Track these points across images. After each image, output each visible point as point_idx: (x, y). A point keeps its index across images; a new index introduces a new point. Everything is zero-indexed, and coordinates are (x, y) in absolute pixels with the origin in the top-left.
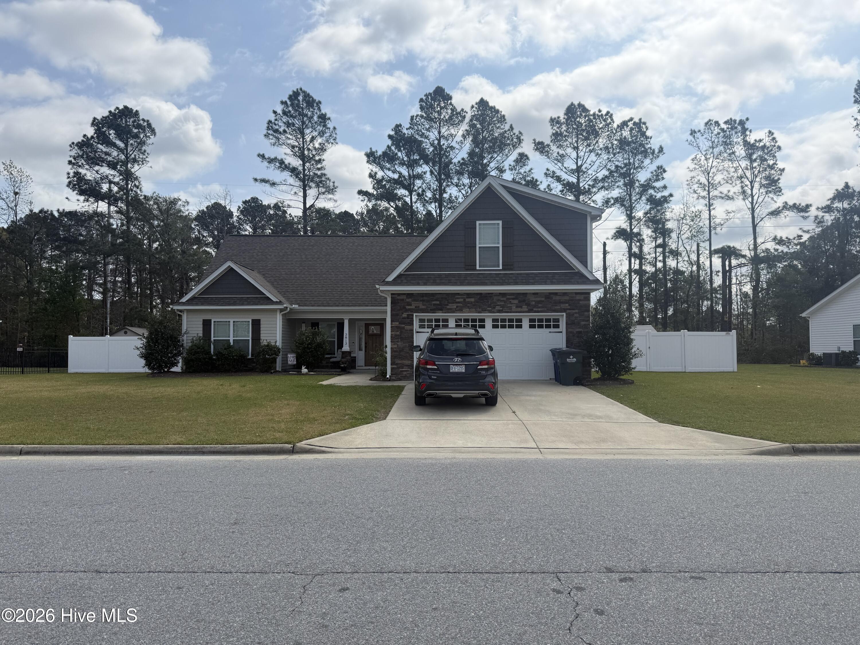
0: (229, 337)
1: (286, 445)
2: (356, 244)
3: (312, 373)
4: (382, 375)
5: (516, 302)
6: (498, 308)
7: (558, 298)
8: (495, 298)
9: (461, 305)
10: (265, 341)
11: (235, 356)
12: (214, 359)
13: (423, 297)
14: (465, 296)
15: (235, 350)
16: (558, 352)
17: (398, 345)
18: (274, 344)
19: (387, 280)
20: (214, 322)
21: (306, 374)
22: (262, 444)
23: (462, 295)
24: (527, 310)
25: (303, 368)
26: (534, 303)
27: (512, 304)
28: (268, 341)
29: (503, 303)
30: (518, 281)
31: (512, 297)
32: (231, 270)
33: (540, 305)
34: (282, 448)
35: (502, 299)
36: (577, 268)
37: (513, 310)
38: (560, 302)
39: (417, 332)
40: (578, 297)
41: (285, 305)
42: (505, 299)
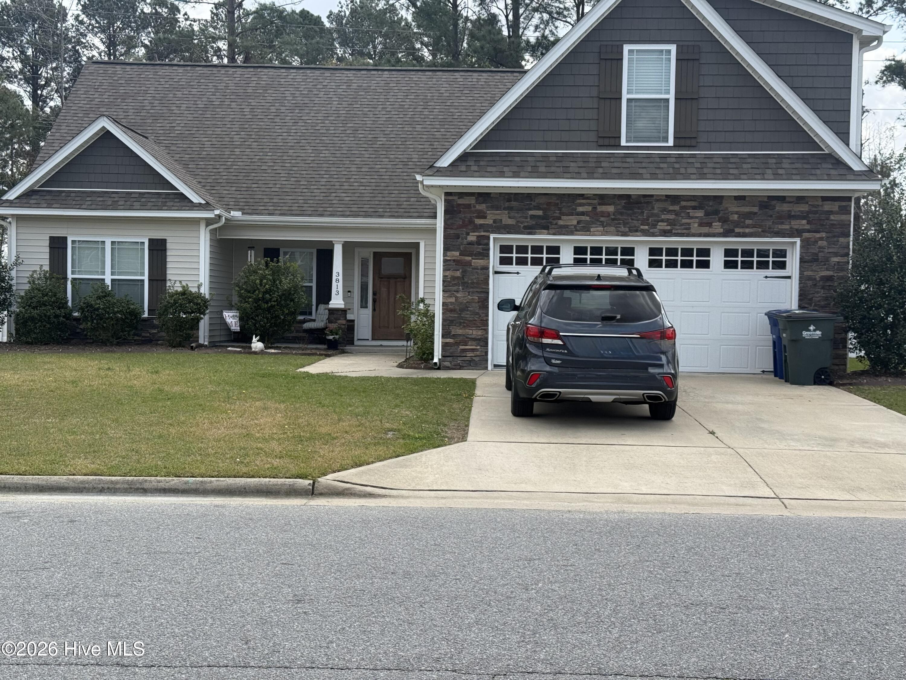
0: (103, 273)
1: (300, 480)
2: (354, 86)
3: (273, 351)
4: (421, 359)
5: (700, 213)
6: (662, 226)
7: (785, 207)
8: (657, 206)
9: (588, 218)
10: (178, 284)
11: (118, 312)
12: (76, 319)
13: (509, 200)
14: (596, 201)
15: (118, 301)
16: (785, 317)
17: (456, 297)
18: (197, 290)
19: (438, 164)
20: (73, 242)
21: (261, 353)
22: (253, 477)
23: (588, 198)
24: (721, 230)
25: (254, 339)
26: (736, 217)
27: (692, 218)
28: (184, 284)
29: (672, 217)
30: (705, 171)
31: (693, 204)
32: (106, 135)
33: (748, 222)
34: (293, 485)
35: (671, 208)
36: (828, 146)
37: (693, 231)
38: (791, 217)
39: (496, 273)
40: (828, 206)
41: (217, 212)
42: (677, 208)
